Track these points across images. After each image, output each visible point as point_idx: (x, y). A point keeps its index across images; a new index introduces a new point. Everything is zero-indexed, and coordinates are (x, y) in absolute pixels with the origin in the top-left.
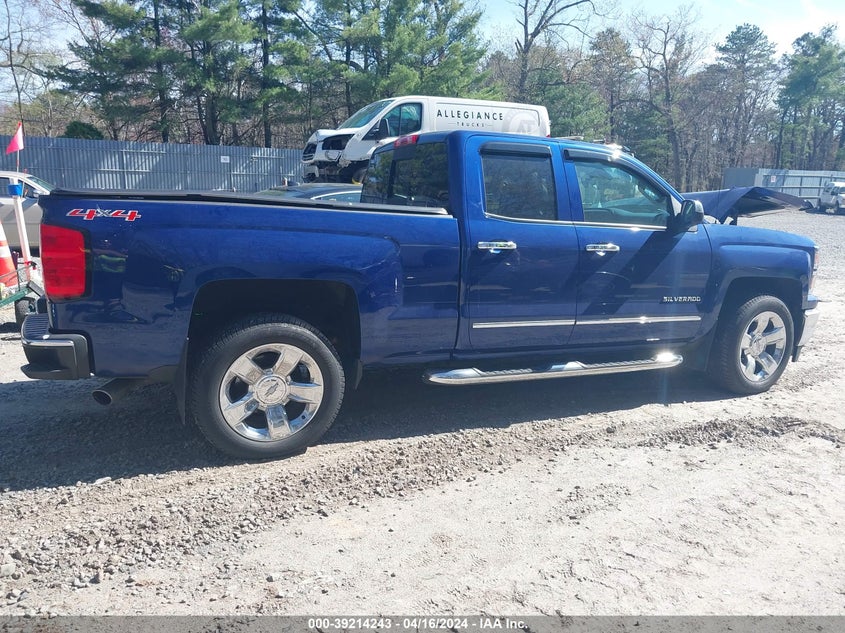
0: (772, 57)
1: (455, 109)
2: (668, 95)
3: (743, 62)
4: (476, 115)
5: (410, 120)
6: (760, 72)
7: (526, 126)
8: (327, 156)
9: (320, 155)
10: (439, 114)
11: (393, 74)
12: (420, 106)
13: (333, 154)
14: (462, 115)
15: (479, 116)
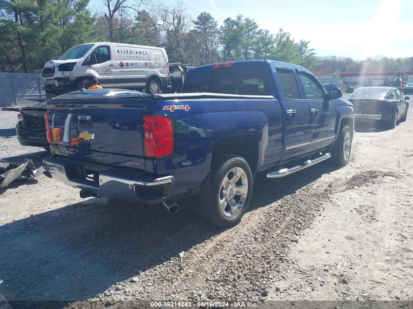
0: (217, 27)
1: (125, 49)
2: (178, 43)
3: (205, 29)
4: (135, 53)
5: (104, 55)
6: (213, 34)
7: (158, 58)
8: (63, 74)
9: (58, 74)
10: (118, 52)
11: (48, 29)
12: (108, 47)
13: (67, 74)
14: (129, 52)
15: (137, 53)
